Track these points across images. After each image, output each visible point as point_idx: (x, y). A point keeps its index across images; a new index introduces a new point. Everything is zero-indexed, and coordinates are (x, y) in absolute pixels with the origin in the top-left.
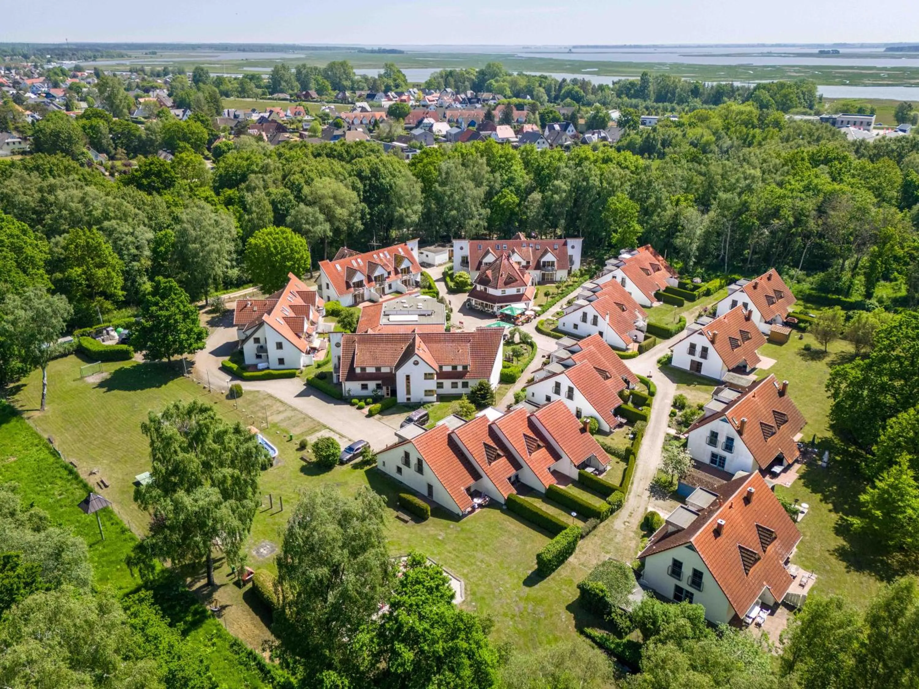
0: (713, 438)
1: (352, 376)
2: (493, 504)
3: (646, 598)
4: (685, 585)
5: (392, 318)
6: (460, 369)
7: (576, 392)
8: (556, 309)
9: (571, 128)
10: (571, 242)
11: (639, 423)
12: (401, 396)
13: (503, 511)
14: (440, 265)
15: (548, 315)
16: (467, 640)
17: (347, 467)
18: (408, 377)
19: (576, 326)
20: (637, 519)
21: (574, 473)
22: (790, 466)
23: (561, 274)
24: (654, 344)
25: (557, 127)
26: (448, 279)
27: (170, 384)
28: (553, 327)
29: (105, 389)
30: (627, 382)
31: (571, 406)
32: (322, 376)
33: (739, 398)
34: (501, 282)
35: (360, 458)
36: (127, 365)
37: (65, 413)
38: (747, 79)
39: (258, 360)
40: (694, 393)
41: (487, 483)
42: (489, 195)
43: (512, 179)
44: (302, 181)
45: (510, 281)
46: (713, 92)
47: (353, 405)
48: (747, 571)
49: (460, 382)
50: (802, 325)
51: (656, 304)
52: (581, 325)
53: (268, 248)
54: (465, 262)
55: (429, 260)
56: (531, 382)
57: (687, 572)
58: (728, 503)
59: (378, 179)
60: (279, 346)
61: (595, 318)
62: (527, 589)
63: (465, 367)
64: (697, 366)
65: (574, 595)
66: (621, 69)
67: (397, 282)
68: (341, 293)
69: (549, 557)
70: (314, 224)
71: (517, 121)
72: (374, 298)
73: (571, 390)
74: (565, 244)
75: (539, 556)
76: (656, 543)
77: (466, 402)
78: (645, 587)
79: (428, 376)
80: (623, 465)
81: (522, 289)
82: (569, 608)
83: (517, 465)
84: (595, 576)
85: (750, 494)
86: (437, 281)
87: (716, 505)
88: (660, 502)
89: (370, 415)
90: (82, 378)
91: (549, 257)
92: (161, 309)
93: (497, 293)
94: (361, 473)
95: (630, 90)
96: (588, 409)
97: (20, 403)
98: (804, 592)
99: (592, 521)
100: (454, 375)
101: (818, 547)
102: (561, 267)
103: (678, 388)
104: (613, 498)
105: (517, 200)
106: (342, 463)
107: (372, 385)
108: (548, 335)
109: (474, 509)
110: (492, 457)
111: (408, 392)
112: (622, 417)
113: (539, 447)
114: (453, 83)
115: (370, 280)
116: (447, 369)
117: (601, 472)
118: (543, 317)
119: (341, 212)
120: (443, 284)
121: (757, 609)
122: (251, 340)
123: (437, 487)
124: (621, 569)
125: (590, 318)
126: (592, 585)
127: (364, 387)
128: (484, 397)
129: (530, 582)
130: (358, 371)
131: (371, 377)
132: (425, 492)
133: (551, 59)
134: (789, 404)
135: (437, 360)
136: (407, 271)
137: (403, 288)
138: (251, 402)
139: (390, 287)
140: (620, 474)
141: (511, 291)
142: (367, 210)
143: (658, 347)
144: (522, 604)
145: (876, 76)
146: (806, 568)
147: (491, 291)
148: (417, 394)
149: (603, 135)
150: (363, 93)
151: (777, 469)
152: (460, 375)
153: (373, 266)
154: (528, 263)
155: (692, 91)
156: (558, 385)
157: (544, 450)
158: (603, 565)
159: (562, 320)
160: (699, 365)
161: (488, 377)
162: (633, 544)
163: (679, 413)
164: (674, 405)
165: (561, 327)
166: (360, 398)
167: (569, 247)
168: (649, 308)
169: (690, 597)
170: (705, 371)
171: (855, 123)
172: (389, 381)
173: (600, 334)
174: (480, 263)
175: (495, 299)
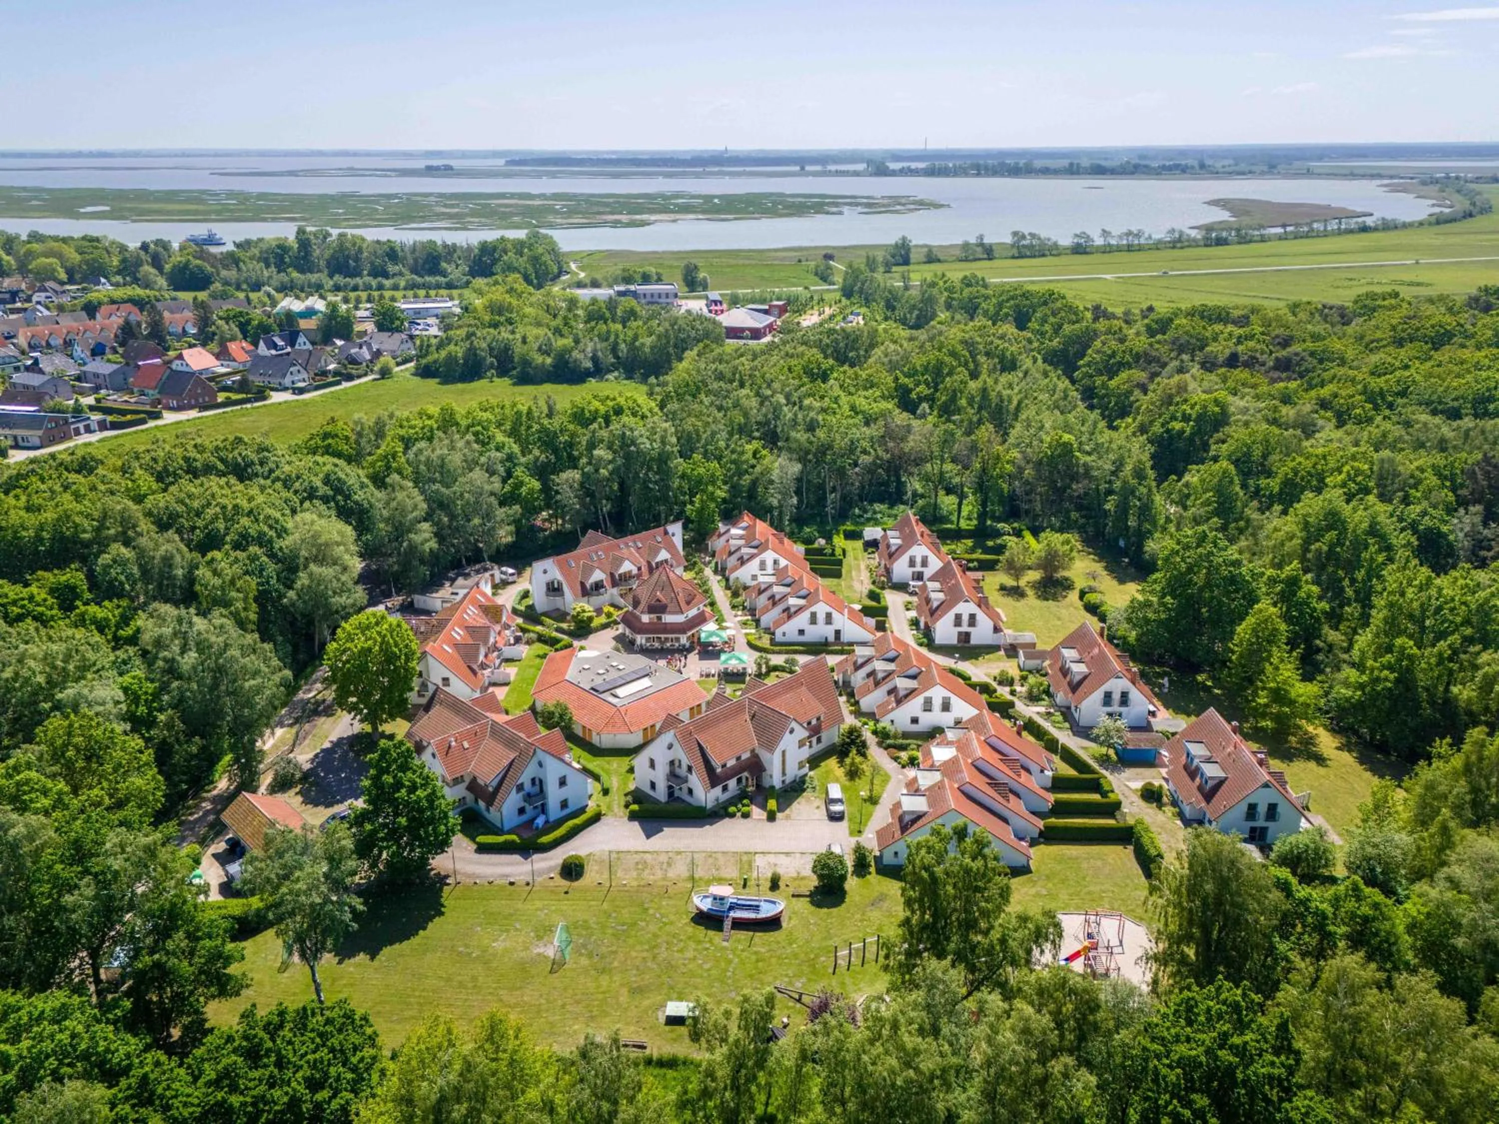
0: (1107, 699)
1: (714, 779)
4: (1261, 822)
5: (622, 692)
6: (814, 722)
7: (955, 701)
8: (730, 618)
9: (302, 339)
10: (670, 529)
11: (1011, 711)
12: (778, 781)
13: (1045, 844)
15: (740, 630)
18: (784, 752)
20: (1134, 796)
21: (1047, 780)
22: (1153, 702)
25: (278, 340)
28: (766, 641)
31: (948, 719)
39: (524, 817)
41: (1017, 823)
47: (731, 815)
49: (814, 738)
54: (552, 589)
60: (563, 782)
61: (829, 616)
63: (818, 719)
64: (965, 637)
72: (499, 680)
73: (946, 701)
74: (666, 533)
77: (853, 755)
79: (802, 743)
89: (770, 817)
91: (663, 555)
93: (679, 619)
102: (678, 564)
104: (1106, 786)
105: (539, 484)
107: (732, 783)
109: (1030, 854)
111: (784, 774)
112: (993, 711)
125: (821, 617)
127: (725, 788)
130: (717, 771)
131: (732, 772)
137: (514, 652)
147: (668, 618)
148: (794, 770)
152: (818, 730)
153: (481, 632)
156: (928, 701)
159: (781, 630)
160: (968, 635)
166: (733, 801)
170: (974, 641)
171: (660, 296)
172: (755, 766)
173: (838, 633)
174: (583, 585)
175: (682, 629)
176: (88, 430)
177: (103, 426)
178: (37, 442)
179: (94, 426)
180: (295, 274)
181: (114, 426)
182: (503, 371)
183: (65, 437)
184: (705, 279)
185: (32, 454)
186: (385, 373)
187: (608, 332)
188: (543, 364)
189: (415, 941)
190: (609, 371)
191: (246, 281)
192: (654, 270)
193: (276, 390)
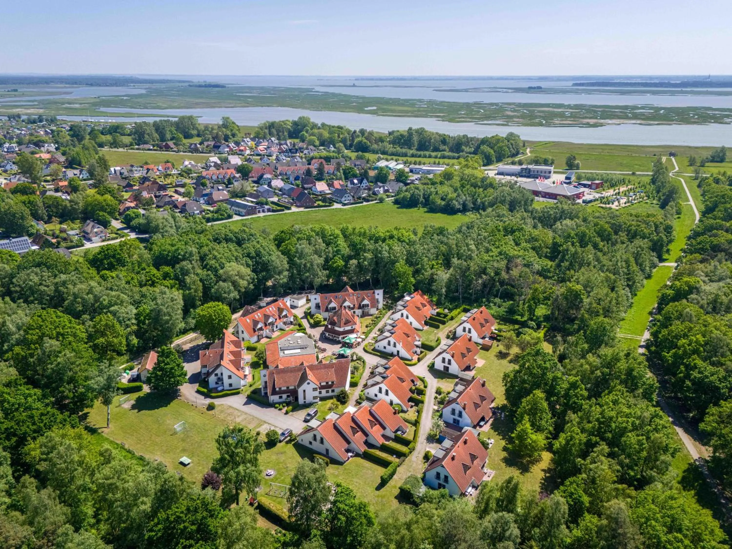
0: (453, 412)
1: (274, 392)
2: (357, 455)
3: (427, 490)
4: (442, 482)
5: (286, 352)
6: (330, 383)
7: (390, 392)
8: (372, 335)
9: (365, 181)
10: (377, 292)
11: (420, 405)
12: (301, 401)
13: (362, 458)
14: (302, 306)
15: (369, 340)
16: (365, 511)
17: (283, 443)
18: (304, 391)
19: (385, 347)
20: (422, 455)
21: (392, 435)
22: (487, 421)
23: (373, 311)
24: (426, 355)
25: (356, 181)
26: (309, 317)
27: (172, 404)
28: (372, 347)
29: (136, 411)
30: (413, 381)
31: (388, 399)
32: (256, 392)
33: (464, 390)
34: (342, 324)
35: (289, 438)
36: (141, 394)
37: (122, 428)
38: (479, 119)
39: (217, 386)
40: (446, 384)
41: (353, 445)
42: (327, 260)
43: (339, 251)
44: (217, 265)
45: (347, 322)
46: (455, 142)
47: (276, 408)
48: (465, 473)
49: (330, 390)
50: (498, 338)
51: (426, 328)
52: (387, 347)
53: (211, 316)
54: (318, 306)
55: (295, 304)
56: (365, 386)
57: (442, 477)
58: (457, 446)
59: (260, 258)
60: (230, 377)
61: (395, 343)
62: (377, 492)
63: (333, 382)
64: (446, 369)
65: (397, 492)
66: (393, 108)
67: (280, 324)
68: (251, 336)
69: (386, 477)
70: (229, 293)
71: (328, 173)
72: (269, 336)
73: (387, 391)
74: (374, 293)
75: (382, 477)
76: (429, 465)
77: (334, 400)
78: (425, 485)
79: (315, 389)
80: (414, 428)
81: (354, 327)
82: (396, 498)
83: (366, 435)
84: (406, 483)
85: (466, 440)
86: (302, 318)
87: (453, 446)
88: (431, 445)
89: (287, 413)
90: (120, 406)
91: (366, 302)
92: (166, 364)
93: (341, 330)
94: (290, 446)
95: (401, 139)
96: (396, 400)
97: (92, 424)
98: (489, 479)
99: (402, 458)
100: (327, 387)
101: (496, 459)
102: (373, 307)
103: (438, 382)
104: (411, 446)
105: (343, 263)
106: (280, 442)
107: (284, 396)
108: (370, 353)
109: (349, 458)
110: (354, 432)
111: (305, 398)
112: (412, 402)
113: (376, 424)
114: (275, 133)
115: (266, 325)
116: (324, 384)
117: (404, 433)
118: (366, 342)
119: (243, 283)
120: (306, 320)
121: (470, 488)
122: (213, 375)
123: (331, 450)
124: (416, 478)
125: (392, 343)
126: (405, 487)
127: (281, 397)
128: (344, 398)
129: (379, 488)
130: (277, 389)
131: (284, 392)
132: (325, 452)
133: (340, 95)
134: (487, 390)
135: (318, 380)
136: (286, 316)
137: (284, 327)
138: (222, 412)
139: (277, 327)
140: (413, 433)
141: (348, 328)
142: (256, 277)
143: (428, 357)
144: (376, 499)
145: (562, 116)
146: (491, 469)
147: (337, 328)
148: (309, 399)
149: (386, 188)
150: (209, 143)
151: (482, 423)
152: (330, 387)
153: (267, 317)
154: (354, 305)
155: (442, 141)
156: (380, 389)
157: (378, 425)
158: (409, 477)
159: (377, 344)
160: (448, 368)
161: (345, 387)
162: (420, 467)
163: (439, 397)
164: (437, 393)
165: (377, 348)
166: (279, 403)
167: (376, 295)
168: (422, 330)
169: (444, 487)
170: (450, 371)
171: (541, 172)
172: (294, 393)
173: (398, 352)
174: (327, 307)
175: (340, 333)
176: (263, 211)
177: (269, 210)
178: (244, 214)
179: (266, 210)
180: (398, 149)
181: (273, 211)
182: (425, 205)
183: (255, 213)
184: (578, 164)
185: (240, 218)
186: (381, 201)
187: (475, 193)
188: (440, 205)
189: (153, 412)
190: (469, 211)
191: (380, 150)
192: (550, 157)
193: (337, 203)
